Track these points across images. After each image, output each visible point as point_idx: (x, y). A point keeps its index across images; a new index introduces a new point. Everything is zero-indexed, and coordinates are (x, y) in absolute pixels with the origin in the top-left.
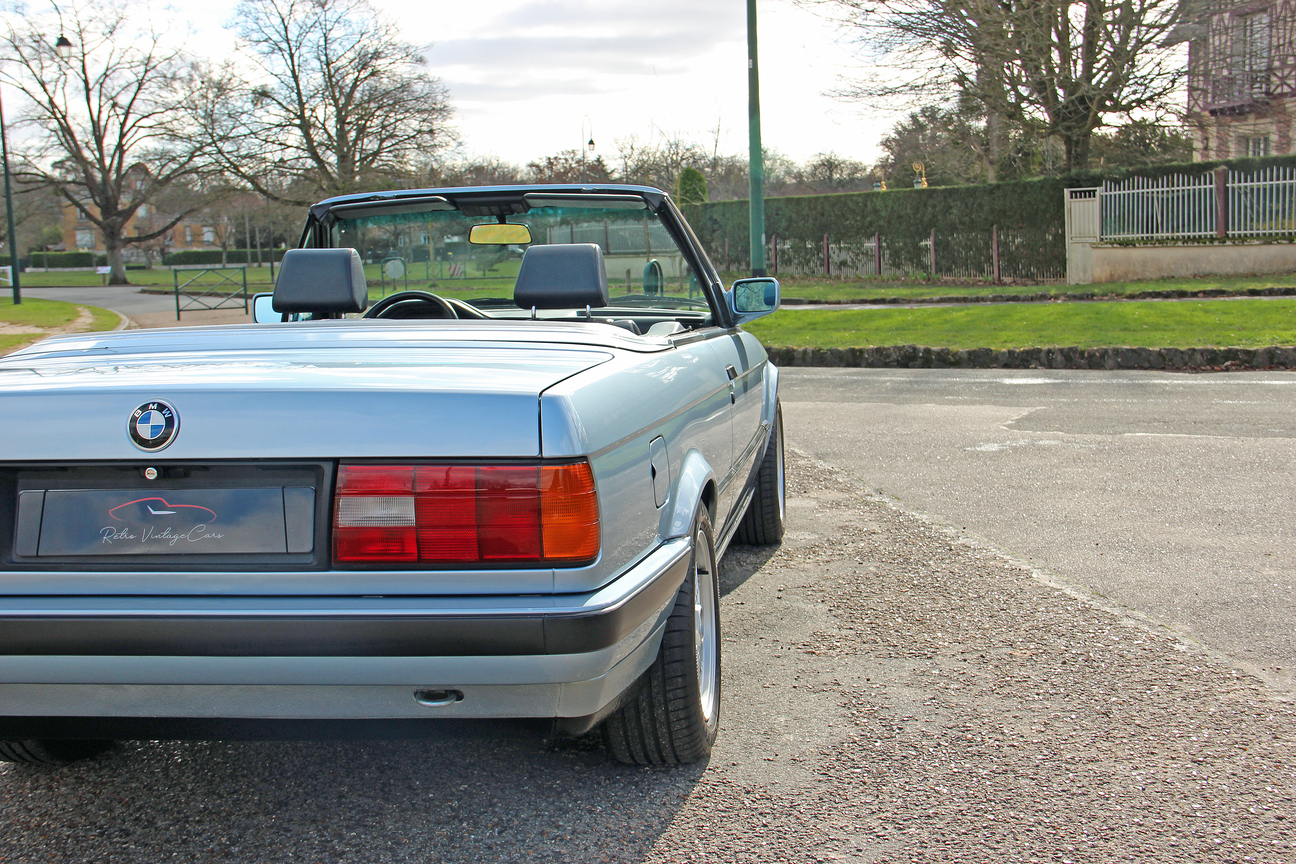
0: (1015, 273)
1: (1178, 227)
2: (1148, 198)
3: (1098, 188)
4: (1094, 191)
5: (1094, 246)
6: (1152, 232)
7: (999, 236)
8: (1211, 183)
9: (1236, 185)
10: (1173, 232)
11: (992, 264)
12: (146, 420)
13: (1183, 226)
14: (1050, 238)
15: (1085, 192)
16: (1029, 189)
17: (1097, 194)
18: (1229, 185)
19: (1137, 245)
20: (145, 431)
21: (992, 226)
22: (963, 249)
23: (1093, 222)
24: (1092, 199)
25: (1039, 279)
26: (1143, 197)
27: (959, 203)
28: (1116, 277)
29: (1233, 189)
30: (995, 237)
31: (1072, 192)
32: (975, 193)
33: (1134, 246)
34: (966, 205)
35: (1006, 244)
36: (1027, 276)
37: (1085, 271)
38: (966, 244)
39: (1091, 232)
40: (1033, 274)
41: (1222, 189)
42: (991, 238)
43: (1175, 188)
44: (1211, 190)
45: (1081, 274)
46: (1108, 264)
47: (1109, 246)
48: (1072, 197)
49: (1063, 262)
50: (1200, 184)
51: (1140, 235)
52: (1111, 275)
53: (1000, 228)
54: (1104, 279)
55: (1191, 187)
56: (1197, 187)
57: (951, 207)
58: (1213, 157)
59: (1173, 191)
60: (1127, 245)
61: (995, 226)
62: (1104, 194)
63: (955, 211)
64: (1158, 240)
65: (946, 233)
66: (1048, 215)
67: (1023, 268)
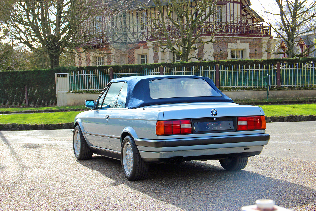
0: (35, 103)
1: (97, 87)
2: (86, 77)
3: (68, 73)
4: (67, 74)
5: (68, 93)
6: (88, 89)
7: (28, 89)
8: (108, 73)
9: (116, 74)
10: (96, 89)
11: (25, 99)
12: (214, 112)
13: (99, 87)
14: (50, 90)
15: (63, 74)
16: (40, 73)
17: (68, 75)
18: (114, 74)
19: (84, 93)
20: (214, 113)
21: (25, 86)
22: (12, 94)
23: (66, 85)
24: (66, 77)
25: (45, 105)
26: (85, 77)
27: (9, 77)
28: (76, 104)
29: (115, 75)
30: (26, 90)
31: (58, 75)
32: (16, 74)
33: (83, 93)
34: (13, 78)
35: (31, 93)
36: (41, 104)
37: (64, 102)
38: (13, 92)
39: (66, 88)
40: (43, 103)
41: (112, 75)
42: (24, 90)
43: (96, 74)
44: (108, 75)
45: (62, 103)
46: (73, 99)
47: (73, 93)
48: (58, 76)
49: (55, 99)
50: (104, 73)
51: (84, 90)
52: (75, 103)
53: (28, 87)
54: (72, 104)
55: (101, 74)
56: (103, 74)
57: (6, 79)
58: (106, 64)
59: (95, 75)
60: (80, 93)
61: (26, 86)
62: (70, 75)
63: (7, 80)
64: (90, 91)
65: (4, 88)
66: (49, 82)
67: (39, 101)
